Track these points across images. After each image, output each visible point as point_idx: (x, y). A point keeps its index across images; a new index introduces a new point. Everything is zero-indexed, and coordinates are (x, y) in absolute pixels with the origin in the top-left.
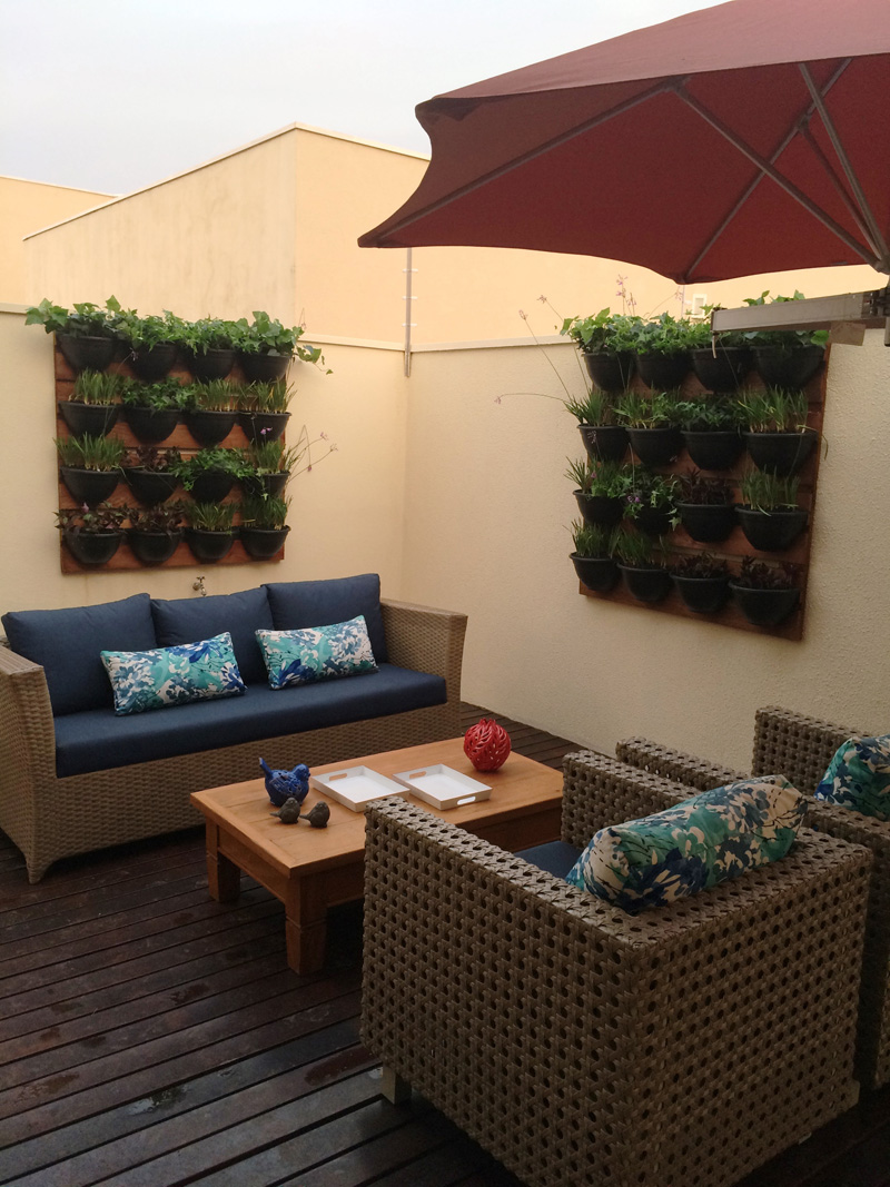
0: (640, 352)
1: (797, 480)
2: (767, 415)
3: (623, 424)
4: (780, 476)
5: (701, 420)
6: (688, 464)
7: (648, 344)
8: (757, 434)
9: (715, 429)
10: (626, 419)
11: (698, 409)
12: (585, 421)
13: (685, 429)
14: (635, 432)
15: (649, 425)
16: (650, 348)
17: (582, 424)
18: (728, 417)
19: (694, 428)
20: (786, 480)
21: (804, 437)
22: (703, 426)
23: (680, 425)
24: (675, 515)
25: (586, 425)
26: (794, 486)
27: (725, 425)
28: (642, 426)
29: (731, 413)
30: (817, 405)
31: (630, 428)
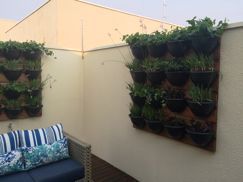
0: (148, 45)
1: (211, 89)
2: (198, 65)
3: (144, 70)
4: (204, 88)
5: (172, 68)
6: (167, 84)
7: (151, 42)
8: (194, 72)
9: (177, 70)
10: (145, 68)
11: (170, 64)
12: (132, 70)
13: (166, 71)
14: (148, 73)
15: (153, 70)
16: (152, 43)
17: (131, 71)
18: (182, 66)
19: (169, 71)
20: (206, 89)
21: (213, 73)
22: (173, 70)
23: (164, 70)
24: (164, 103)
25: (132, 71)
26: (210, 92)
27: (181, 69)
28: (151, 71)
29: (183, 65)
30: (217, 60)
31: (146, 71)
